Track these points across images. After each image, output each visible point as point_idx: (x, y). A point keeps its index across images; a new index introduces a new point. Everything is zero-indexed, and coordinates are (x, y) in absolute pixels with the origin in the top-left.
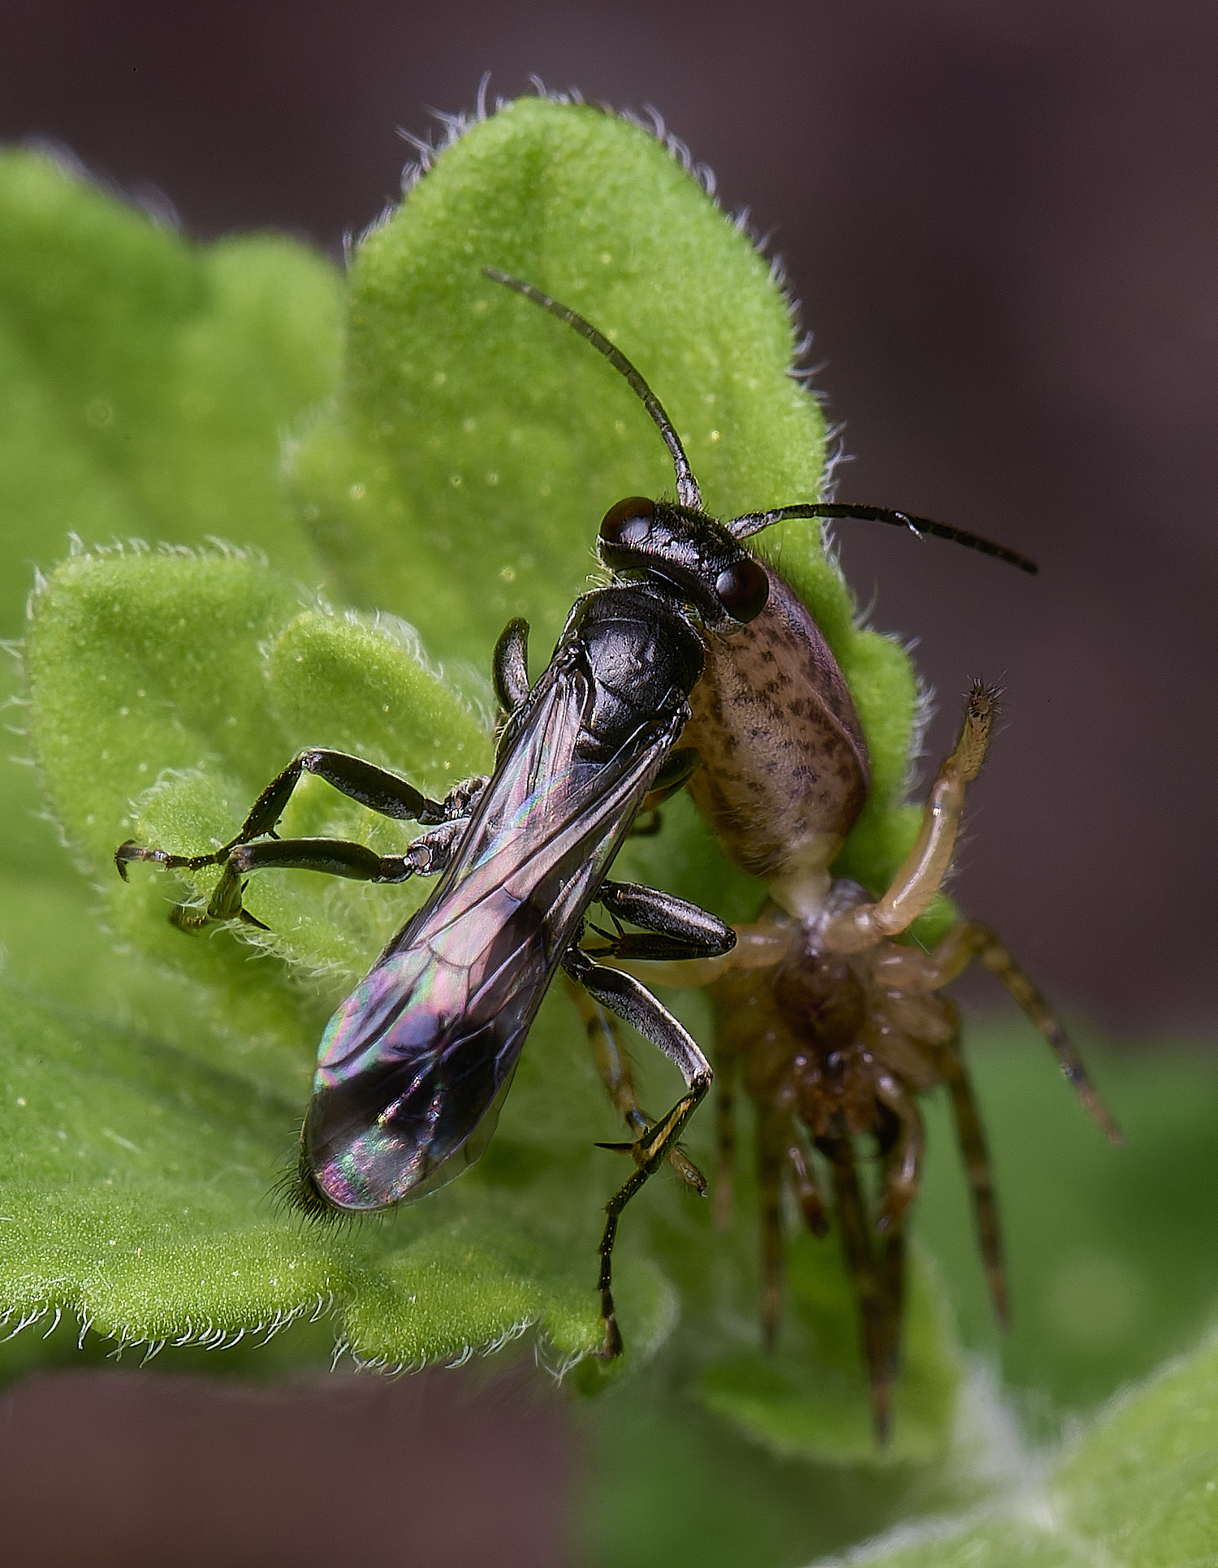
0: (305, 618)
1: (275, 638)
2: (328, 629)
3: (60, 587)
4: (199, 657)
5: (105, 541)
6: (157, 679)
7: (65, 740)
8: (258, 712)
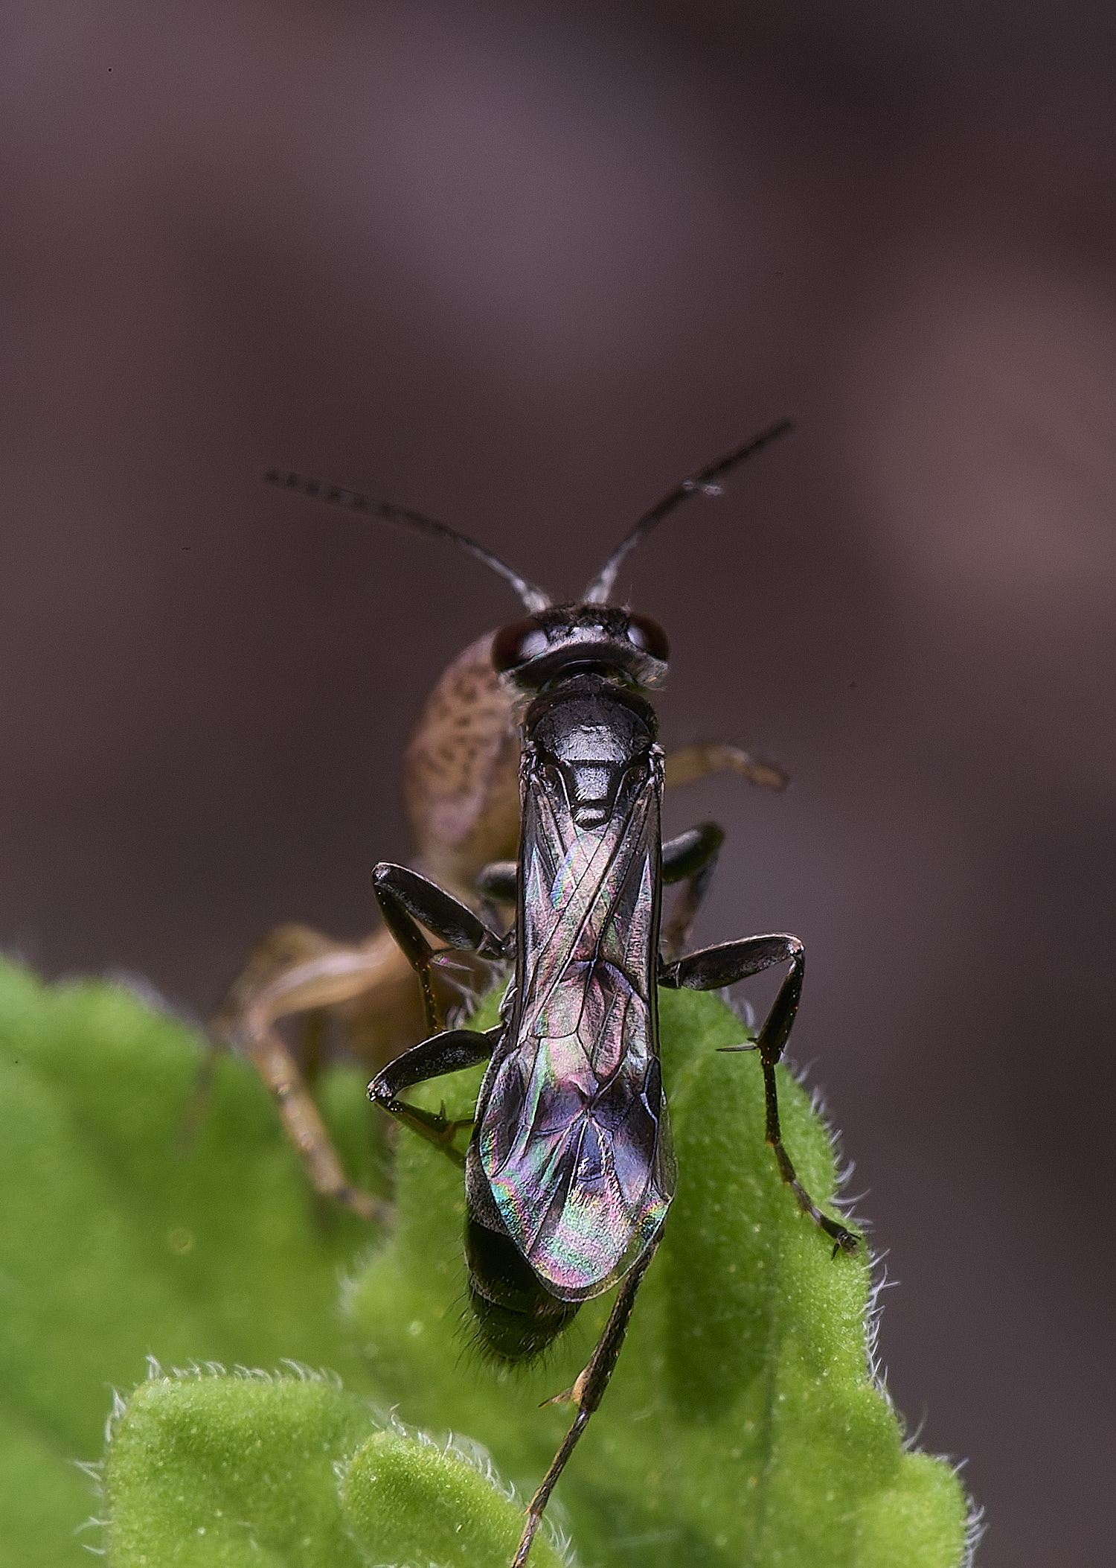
0: (378, 1438)
1: (350, 1458)
2: (402, 1449)
3: (139, 1410)
4: (274, 1478)
5: (183, 1365)
6: (234, 1498)
7: (143, 1560)
8: (333, 1531)
